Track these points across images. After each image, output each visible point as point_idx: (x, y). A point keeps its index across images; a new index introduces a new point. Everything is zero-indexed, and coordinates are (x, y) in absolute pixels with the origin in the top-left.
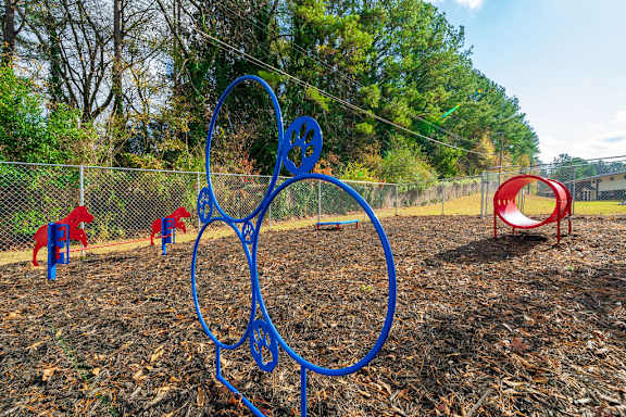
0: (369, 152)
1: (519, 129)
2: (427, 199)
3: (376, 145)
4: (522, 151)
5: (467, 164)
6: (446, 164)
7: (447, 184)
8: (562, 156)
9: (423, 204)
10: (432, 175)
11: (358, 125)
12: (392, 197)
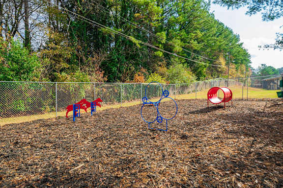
0: (160, 66)
1: (239, 52)
2: (190, 90)
3: (164, 62)
4: (242, 63)
5: (212, 70)
6: (200, 71)
7: (201, 82)
8: (263, 65)
9: (188, 93)
10: (193, 78)
11: (156, 52)
12: (172, 90)
